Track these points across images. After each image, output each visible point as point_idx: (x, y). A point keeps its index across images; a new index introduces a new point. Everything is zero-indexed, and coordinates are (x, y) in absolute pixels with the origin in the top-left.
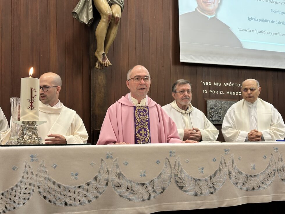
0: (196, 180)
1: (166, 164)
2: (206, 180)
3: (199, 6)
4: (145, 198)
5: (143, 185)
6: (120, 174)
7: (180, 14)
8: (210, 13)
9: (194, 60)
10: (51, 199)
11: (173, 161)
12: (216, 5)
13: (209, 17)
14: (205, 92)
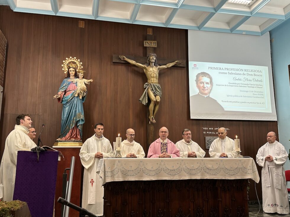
0: (171, 170)
1: (160, 164)
2: (175, 170)
3: (200, 92)
4: (153, 175)
5: (152, 171)
6: (145, 167)
7: (190, 96)
8: (206, 94)
9: (198, 118)
10: (124, 174)
11: (162, 163)
12: (209, 90)
13: (205, 96)
14: (205, 133)
